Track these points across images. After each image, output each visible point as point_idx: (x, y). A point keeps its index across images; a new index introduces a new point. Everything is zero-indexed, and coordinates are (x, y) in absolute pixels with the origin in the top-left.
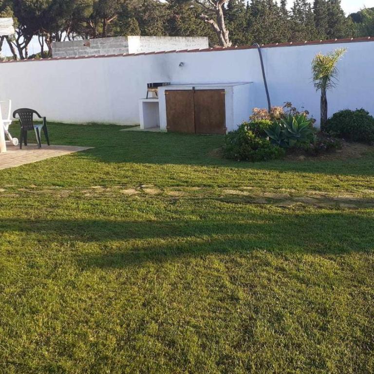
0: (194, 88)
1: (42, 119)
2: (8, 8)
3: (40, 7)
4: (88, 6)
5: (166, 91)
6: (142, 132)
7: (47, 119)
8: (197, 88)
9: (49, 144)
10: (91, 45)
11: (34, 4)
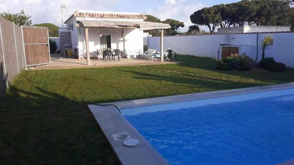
0: (230, 46)
1: (175, 54)
2: (219, 13)
3: (232, 12)
4: (254, 11)
5: (223, 47)
6: (216, 61)
7: (176, 54)
8: (231, 47)
9: (176, 61)
10: (231, 29)
11: (230, 11)
